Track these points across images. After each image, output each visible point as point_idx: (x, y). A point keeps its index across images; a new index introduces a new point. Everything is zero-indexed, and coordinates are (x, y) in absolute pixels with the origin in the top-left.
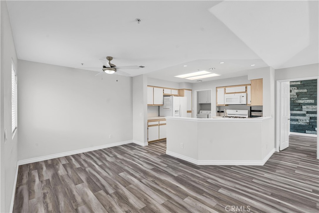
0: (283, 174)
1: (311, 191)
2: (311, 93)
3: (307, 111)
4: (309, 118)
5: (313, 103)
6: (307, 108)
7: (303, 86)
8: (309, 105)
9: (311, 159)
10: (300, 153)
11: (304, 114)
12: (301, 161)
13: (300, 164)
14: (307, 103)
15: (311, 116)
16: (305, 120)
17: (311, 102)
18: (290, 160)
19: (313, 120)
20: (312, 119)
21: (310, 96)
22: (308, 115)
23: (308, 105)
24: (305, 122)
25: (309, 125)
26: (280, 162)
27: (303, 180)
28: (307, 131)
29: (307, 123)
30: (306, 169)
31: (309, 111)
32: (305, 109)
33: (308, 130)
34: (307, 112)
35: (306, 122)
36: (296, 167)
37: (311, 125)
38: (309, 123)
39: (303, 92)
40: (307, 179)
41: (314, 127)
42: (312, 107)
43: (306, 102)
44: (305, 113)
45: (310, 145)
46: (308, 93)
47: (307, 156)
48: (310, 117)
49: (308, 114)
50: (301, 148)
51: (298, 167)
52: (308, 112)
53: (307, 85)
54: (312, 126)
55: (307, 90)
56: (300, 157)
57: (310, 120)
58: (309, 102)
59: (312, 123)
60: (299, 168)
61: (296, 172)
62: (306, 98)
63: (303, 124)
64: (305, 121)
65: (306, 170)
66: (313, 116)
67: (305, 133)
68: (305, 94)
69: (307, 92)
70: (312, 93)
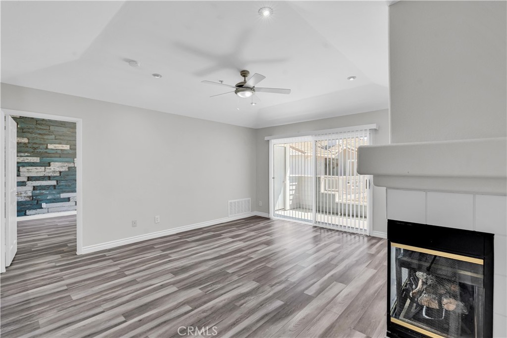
0: (59, 320)
1: (122, 319)
2: (34, 146)
3: (29, 175)
4: (31, 189)
5: (37, 163)
6: (29, 171)
7: (21, 131)
8: (32, 166)
9: (71, 259)
10: (47, 254)
11: (24, 182)
12: (61, 270)
13: (64, 277)
14: (28, 163)
15: (34, 185)
16: (26, 192)
17: (35, 161)
18: (42, 280)
19: (38, 192)
20: (37, 190)
21: (32, 150)
22: (29, 183)
23: (29, 166)
24: (25, 197)
25: (32, 199)
26: (28, 295)
27: (96, 307)
28: (28, 212)
29: (28, 197)
30: (81, 281)
31: (32, 176)
32: (25, 174)
33: (30, 209)
34: (28, 177)
35: (27, 195)
36: (66, 288)
37: (35, 200)
38: (32, 196)
39: (21, 143)
40: (100, 302)
41: (39, 202)
42: (36, 169)
43: (26, 161)
44: (25, 180)
45: (48, 235)
46: (29, 145)
47: (63, 257)
48: (34, 187)
49: (31, 182)
50: (39, 245)
51: (67, 285)
52: (29, 179)
53: (28, 130)
54: (36, 202)
55: (29, 139)
56: (53, 264)
57: (33, 192)
58: (32, 161)
59: (36, 196)
60: (71, 287)
61: (74, 298)
62: (26, 154)
63: (22, 200)
64: (25, 195)
65: (83, 283)
66: (39, 185)
67: (25, 215)
68: (25, 146)
69: (29, 143)
70: (37, 146)
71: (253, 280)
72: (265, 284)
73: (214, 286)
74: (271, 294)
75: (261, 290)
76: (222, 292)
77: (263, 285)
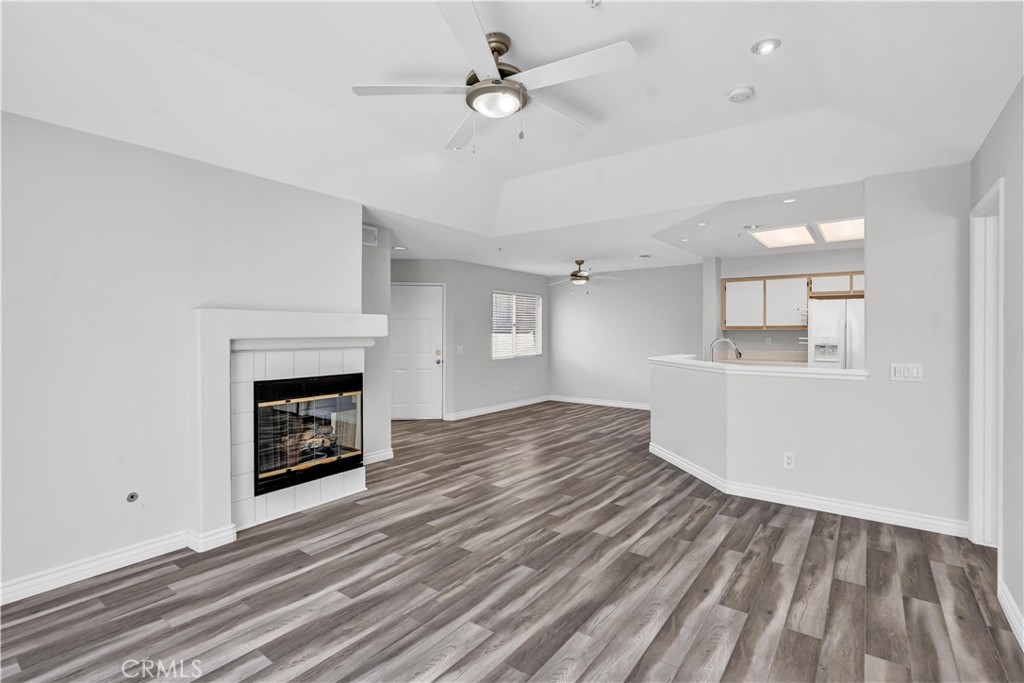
71: (470, 552)
72: (448, 547)
73: (538, 538)
74: (443, 532)
75: (457, 538)
76: (519, 532)
77: (453, 544)
